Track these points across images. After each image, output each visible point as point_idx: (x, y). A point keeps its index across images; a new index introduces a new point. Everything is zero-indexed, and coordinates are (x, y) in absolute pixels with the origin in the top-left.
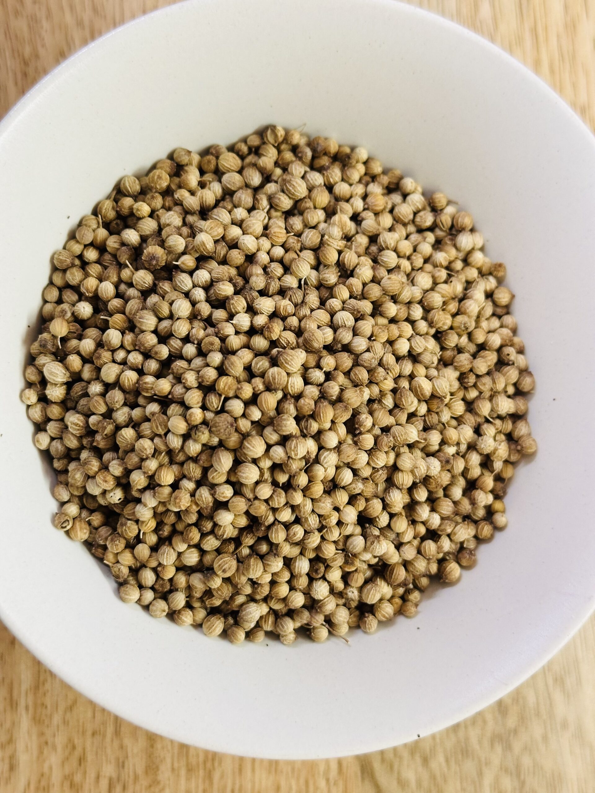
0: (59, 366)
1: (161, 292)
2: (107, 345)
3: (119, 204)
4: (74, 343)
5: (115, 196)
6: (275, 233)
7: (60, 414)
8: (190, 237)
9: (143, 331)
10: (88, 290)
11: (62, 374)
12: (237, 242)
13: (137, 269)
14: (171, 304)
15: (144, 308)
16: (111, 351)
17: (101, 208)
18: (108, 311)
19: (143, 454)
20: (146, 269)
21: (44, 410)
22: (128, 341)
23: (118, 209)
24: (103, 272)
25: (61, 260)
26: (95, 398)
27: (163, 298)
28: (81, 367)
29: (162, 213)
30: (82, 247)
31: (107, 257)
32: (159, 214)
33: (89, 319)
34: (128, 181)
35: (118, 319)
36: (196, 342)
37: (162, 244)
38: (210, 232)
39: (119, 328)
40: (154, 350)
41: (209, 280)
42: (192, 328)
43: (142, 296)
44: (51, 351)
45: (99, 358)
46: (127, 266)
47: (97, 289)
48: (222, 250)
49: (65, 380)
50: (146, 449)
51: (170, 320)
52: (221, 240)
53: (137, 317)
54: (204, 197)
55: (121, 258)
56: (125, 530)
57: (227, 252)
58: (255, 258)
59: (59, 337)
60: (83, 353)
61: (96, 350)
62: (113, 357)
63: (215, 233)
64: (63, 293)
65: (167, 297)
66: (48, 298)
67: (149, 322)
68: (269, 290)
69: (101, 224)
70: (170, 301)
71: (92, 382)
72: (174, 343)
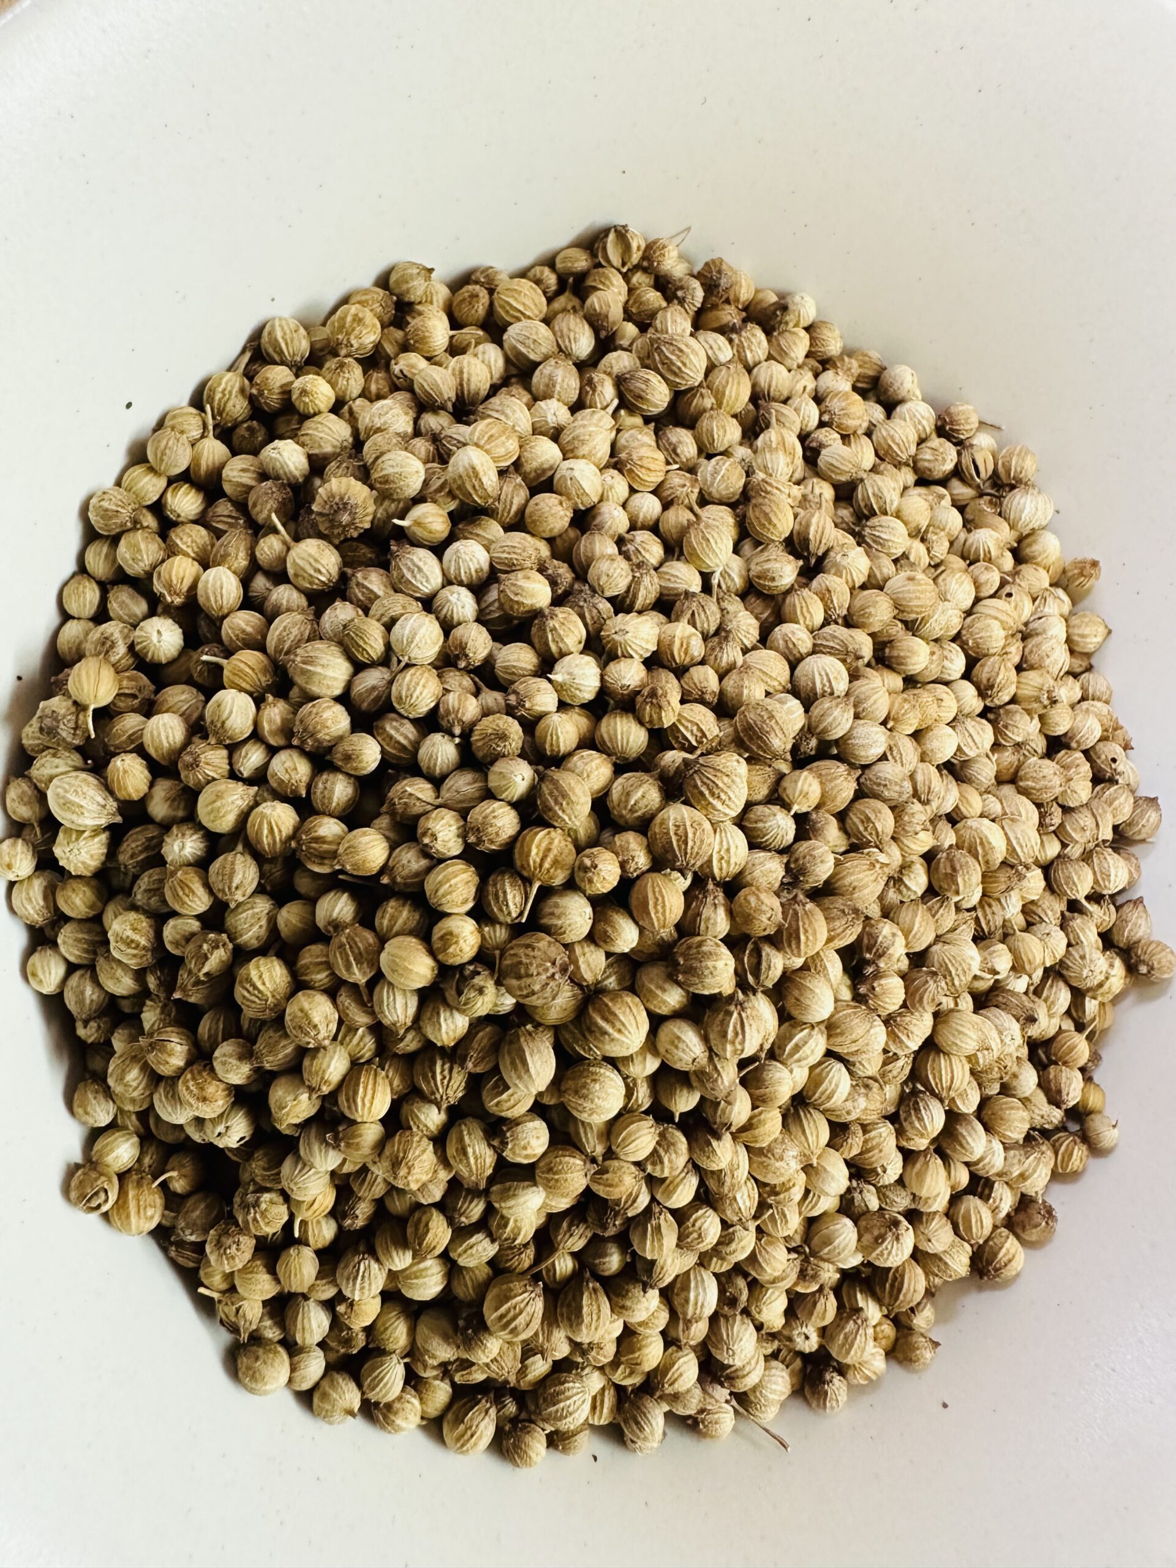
0: (88, 784)
1: (360, 595)
2: (216, 733)
3: (257, 380)
4: (131, 722)
5: (247, 365)
6: (641, 459)
7: (91, 907)
8: (433, 461)
9: (312, 698)
10: (169, 586)
11: (95, 807)
12: (552, 477)
13: (297, 539)
14: (389, 626)
15: (316, 636)
16: (227, 747)
17: (213, 390)
18: (220, 641)
19: (307, 1039)
20: (320, 536)
21: (50, 893)
22: (270, 722)
23: (254, 391)
24: (213, 545)
25: (107, 510)
26: (179, 873)
27: (366, 611)
28: (145, 789)
29: (363, 408)
30: (162, 483)
31: (224, 508)
32: (355, 409)
33: (172, 662)
34: (280, 326)
35: (248, 662)
36: (457, 731)
37: (364, 474)
38: (488, 447)
39: (248, 687)
40: (340, 749)
41: (486, 567)
42: (447, 691)
43: (309, 605)
44: (71, 744)
45: (195, 764)
46: (275, 531)
47: (194, 587)
48: (515, 494)
49: (103, 822)
50: (315, 1026)
51: (384, 670)
52: (512, 469)
53: (298, 659)
54: (465, 370)
55: (258, 508)
56: (255, 1219)
57: (527, 502)
58: (594, 518)
59: (92, 707)
60: (152, 752)
61: (187, 742)
62: (230, 764)
63: (501, 451)
64: (111, 595)
65: (375, 609)
66: (72, 608)
67: (330, 673)
68: (635, 596)
69: (211, 428)
70: (385, 619)
71: (175, 829)
72: (397, 730)
